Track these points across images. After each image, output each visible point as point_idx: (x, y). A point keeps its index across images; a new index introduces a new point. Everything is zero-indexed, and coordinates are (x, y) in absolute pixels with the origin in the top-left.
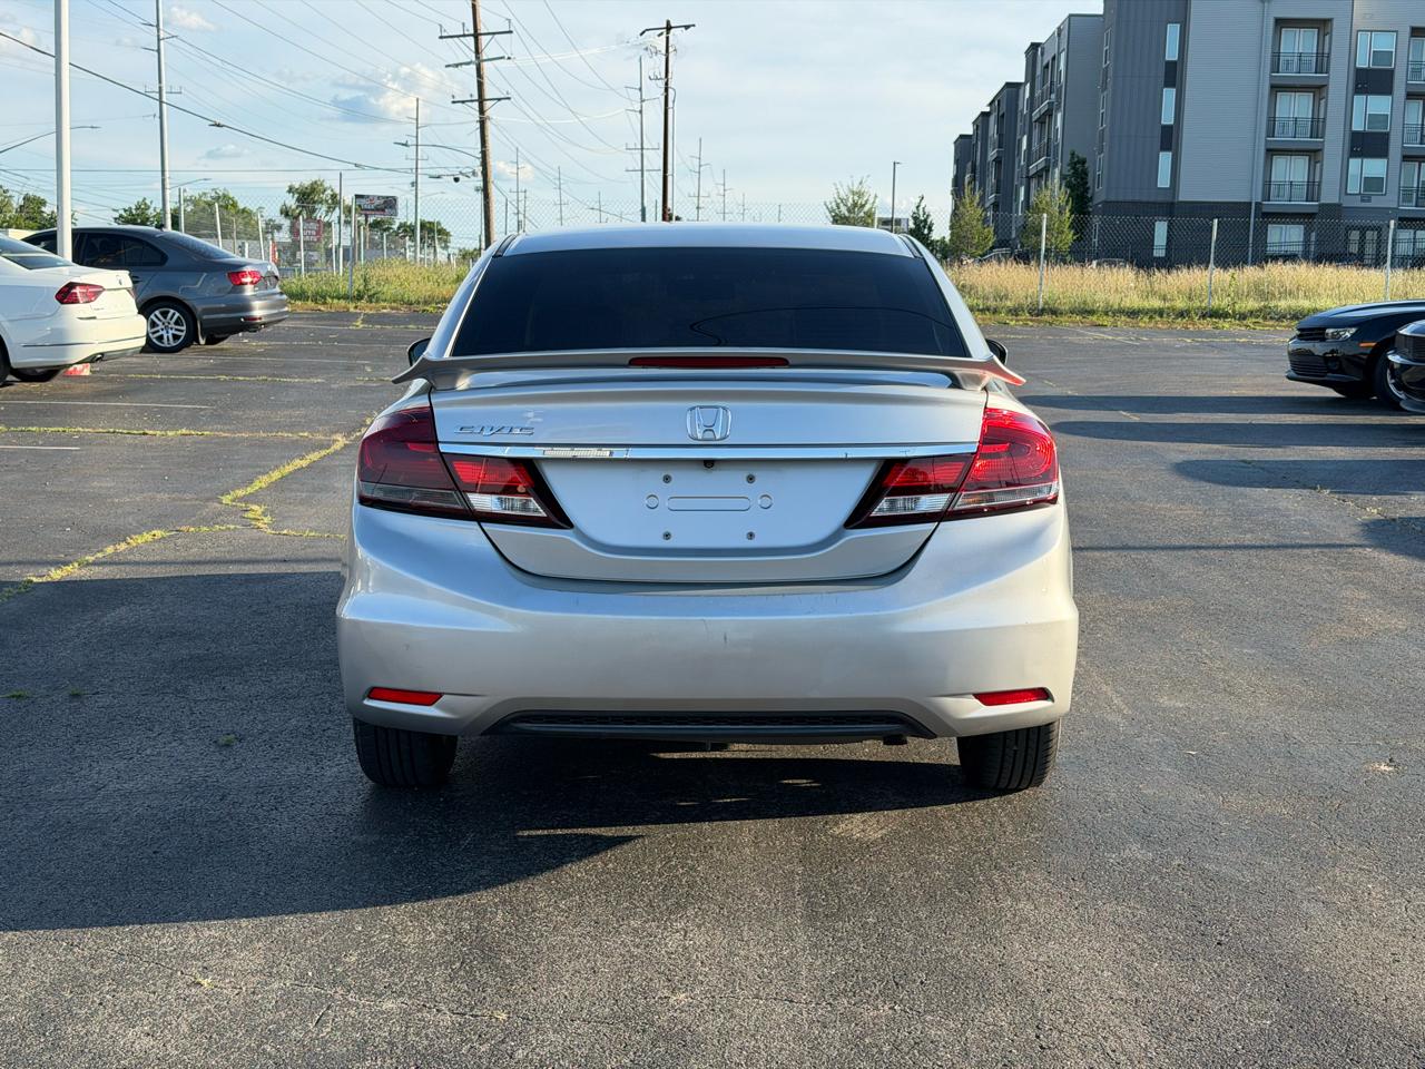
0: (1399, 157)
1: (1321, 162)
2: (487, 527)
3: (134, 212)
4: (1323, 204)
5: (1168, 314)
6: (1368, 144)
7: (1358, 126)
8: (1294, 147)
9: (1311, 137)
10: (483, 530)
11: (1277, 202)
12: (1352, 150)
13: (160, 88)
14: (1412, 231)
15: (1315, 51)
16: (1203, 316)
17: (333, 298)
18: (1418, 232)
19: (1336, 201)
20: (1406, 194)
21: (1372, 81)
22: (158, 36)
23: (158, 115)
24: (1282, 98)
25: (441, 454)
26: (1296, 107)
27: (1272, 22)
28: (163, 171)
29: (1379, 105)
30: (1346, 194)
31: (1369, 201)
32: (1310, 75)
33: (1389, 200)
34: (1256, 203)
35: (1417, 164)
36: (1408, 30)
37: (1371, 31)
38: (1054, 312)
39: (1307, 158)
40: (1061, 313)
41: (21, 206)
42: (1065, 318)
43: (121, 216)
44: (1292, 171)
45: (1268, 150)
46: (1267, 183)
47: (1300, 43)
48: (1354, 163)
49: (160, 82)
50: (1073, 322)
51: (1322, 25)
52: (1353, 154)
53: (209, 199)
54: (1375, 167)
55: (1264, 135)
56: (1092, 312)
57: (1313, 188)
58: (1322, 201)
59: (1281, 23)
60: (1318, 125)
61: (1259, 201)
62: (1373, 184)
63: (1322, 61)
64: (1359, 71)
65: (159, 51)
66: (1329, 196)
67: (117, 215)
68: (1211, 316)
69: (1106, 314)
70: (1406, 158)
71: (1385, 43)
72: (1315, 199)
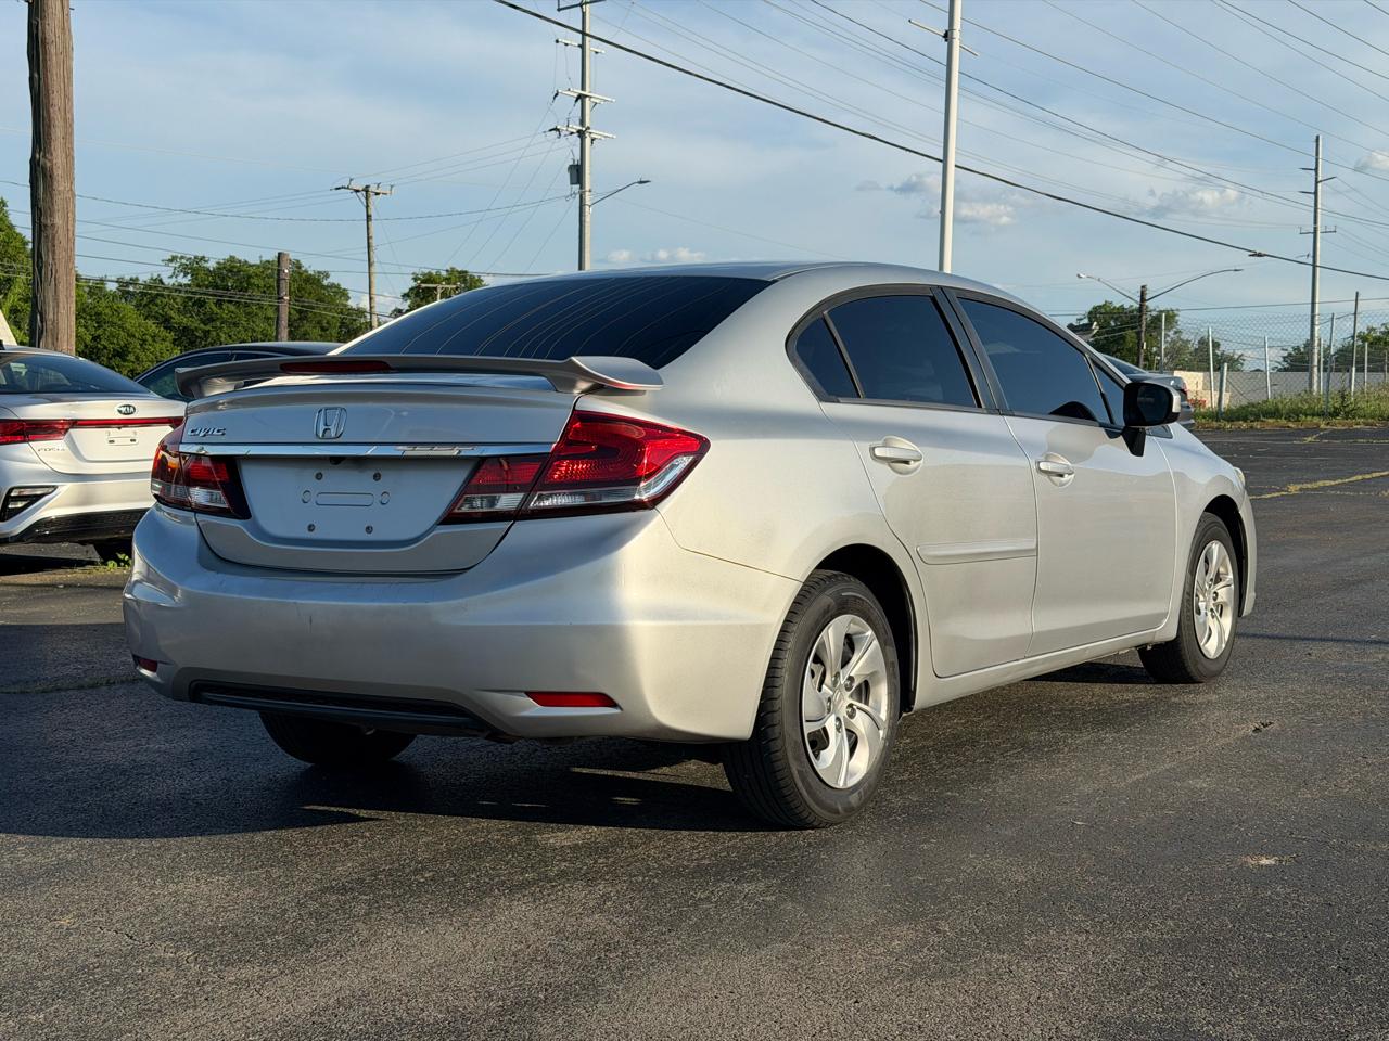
2: (198, 517)
3: (1302, 350)
10: (197, 520)
13: (1315, 229)
17: (1306, 415)
22: (1316, 179)
23: (1311, 254)
28: (1313, 303)
41: (1196, 350)
43: (1290, 354)
49: (1316, 222)
53: (1378, 334)
65: (1316, 193)
67: (1286, 354)
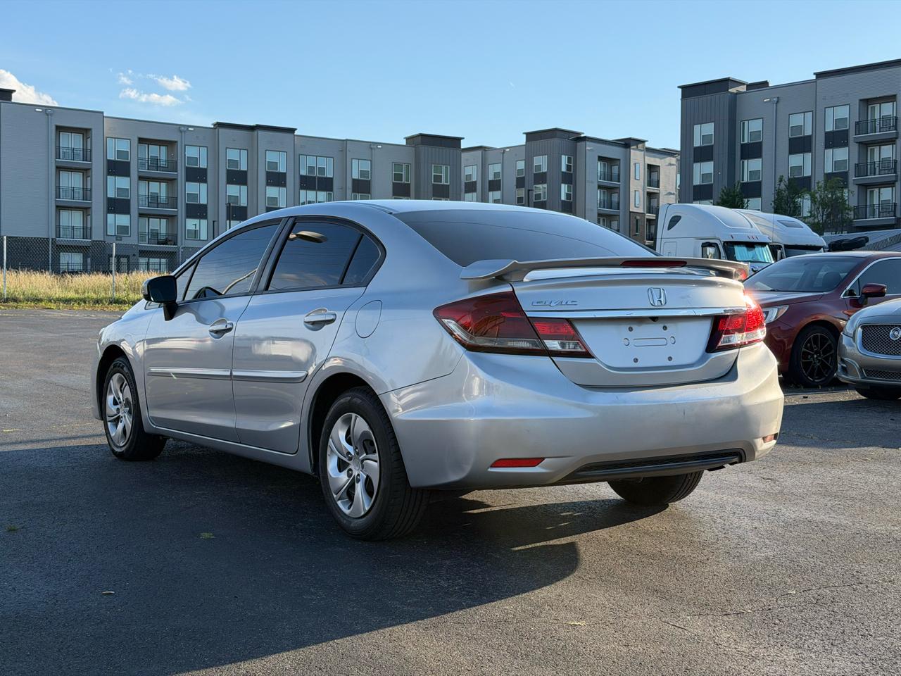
0: (137, 215)
1: (91, 215)
2: (555, 359)
4: (94, 241)
5: (89, 301)
6: (118, 205)
7: (111, 194)
8: (73, 205)
9: (83, 200)
10: (553, 361)
11: (65, 239)
12: (108, 209)
14: (147, 259)
15: (82, 147)
16: (111, 303)
18: (151, 259)
19: (102, 239)
20: (141, 236)
21: (118, 168)
24: (63, 175)
25: (528, 318)
26: (72, 181)
27: (54, 128)
29: (123, 182)
30: (107, 235)
31: (121, 240)
32: (79, 162)
33: (132, 240)
34: (52, 239)
35: (147, 219)
36: (137, 139)
37: (115, 138)
38: (15, 300)
39: (82, 212)
40: (20, 301)
42: (24, 304)
44: (72, 220)
45: (57, 207)
46: (58, 227)
47: (71, 142)
48: (110, 217)
50: (29, 306)
51: (85, 132)
52: (109, 211)
54: (123, 220)
55: (54, 197)
56: (41, 300)
57: (87, 231)
58: (94, 239)
59: (60, 129)
60: (87, 193)
61: (54, 237)
62: (123, 230)
63: (87, 155)
64: (109, 162)
66: (97, 236)
68: (115, 303)
69: (50, 301)
70: (141, 215)
71: (124, 146)
72: (89, 237)
